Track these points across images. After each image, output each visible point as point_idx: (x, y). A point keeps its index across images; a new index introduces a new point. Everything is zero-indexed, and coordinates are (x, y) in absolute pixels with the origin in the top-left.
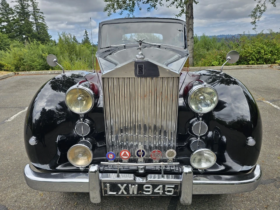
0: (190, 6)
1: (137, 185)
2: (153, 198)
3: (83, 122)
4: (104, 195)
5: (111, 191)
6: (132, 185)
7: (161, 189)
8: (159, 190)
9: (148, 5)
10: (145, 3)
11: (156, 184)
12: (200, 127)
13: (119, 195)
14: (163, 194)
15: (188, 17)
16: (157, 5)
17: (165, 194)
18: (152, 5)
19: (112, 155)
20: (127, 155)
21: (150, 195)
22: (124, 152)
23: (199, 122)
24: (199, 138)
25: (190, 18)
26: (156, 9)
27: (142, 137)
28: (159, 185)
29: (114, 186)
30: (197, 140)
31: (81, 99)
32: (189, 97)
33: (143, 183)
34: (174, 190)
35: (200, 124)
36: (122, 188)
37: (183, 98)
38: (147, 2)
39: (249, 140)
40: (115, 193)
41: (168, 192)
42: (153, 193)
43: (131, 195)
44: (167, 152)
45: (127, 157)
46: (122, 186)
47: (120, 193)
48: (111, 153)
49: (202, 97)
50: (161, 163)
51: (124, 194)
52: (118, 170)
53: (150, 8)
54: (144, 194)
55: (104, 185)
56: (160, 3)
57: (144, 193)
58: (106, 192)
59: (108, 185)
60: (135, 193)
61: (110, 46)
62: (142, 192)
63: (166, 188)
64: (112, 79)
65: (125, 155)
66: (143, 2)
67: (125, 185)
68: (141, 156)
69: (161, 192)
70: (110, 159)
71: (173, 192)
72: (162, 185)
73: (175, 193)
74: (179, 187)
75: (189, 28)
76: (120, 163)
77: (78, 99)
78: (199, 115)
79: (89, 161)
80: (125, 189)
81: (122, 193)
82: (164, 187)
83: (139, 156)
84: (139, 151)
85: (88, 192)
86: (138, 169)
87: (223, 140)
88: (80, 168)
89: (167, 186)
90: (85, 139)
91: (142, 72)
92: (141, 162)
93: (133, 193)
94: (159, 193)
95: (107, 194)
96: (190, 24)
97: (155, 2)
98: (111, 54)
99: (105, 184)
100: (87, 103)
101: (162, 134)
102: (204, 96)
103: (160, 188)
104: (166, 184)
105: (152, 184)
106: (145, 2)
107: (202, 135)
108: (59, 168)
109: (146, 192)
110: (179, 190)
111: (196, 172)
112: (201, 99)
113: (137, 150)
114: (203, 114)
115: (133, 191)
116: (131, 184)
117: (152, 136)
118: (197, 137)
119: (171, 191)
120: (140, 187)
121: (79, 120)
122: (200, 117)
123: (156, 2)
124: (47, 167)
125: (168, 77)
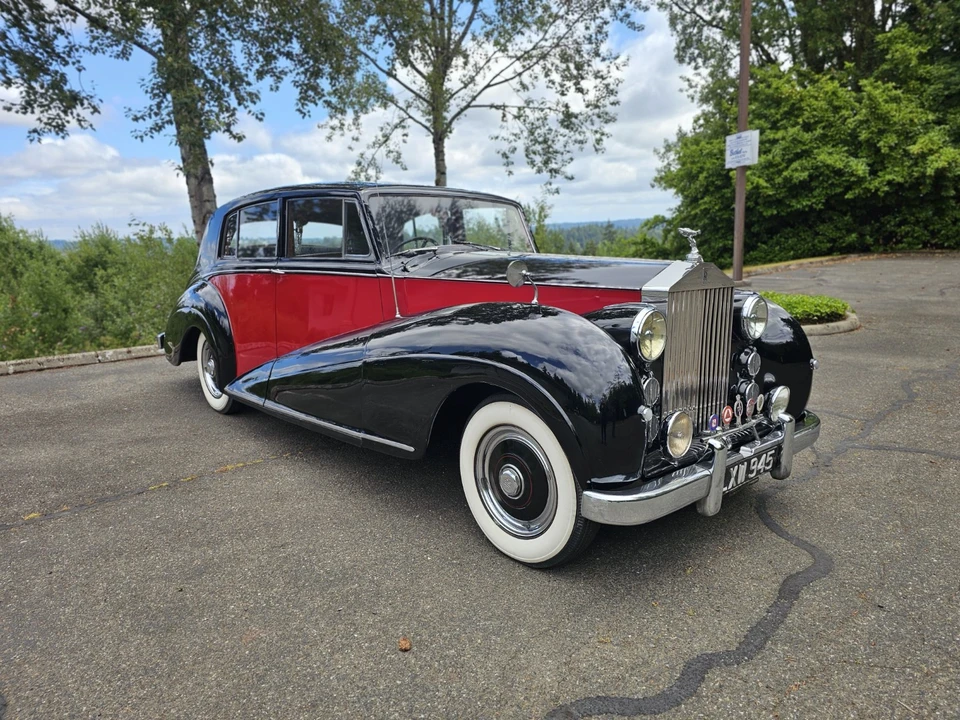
1: (746, 463)
2: (755, 483)
8: (761, 464)
10: (17, 112)
11: (761, 453)
12: (754, 362)
13: (729, 490)
15: (196, 177)
16: (68, 122)
17: (765, 470)
18: (45, 120)
20: (730, 414)
21: (753, 477)
22: (727, 410)
24: (753, 381)
25: (202, 179)
31: (650, 334)
34: (773, 458)
40: (726, 488)
42: (757, 472)
43: (739, 484)
46: (733, 470)
47: (730, 486)
48: (714, 417)
51: (733, 487)
53: (39, 131)
54: (750, 478)
60: (743, 479)
62: (748, 475)
63: (768, 456)
66: (4, 104)
67: (737, 467)
69: (763, 467)
70: (713, 429)
71: (772, 462)
74: (777, 451)
77: (646, 333)
78: (753, 340)
84: (738, 405)
93: (741, 481)
96: (205, 198)
97: (62, 115)
103: (763, 461)
105: (758, 455)
107: (757, 373)
109: (751, 474)
114: (756, 340)
115: (741, 477)
120: (749, 464)
122: (755, 344)
123: (65, 112)
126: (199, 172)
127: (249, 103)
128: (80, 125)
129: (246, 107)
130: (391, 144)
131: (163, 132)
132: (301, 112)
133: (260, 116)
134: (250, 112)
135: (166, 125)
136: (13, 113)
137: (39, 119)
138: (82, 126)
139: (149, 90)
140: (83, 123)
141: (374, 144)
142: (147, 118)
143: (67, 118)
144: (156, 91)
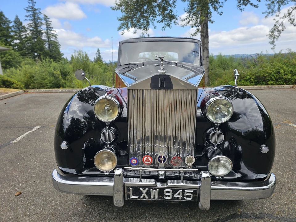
0: (205, 26)
1: (158, 190)
2: (173, 203)
3: (109, 130)
4: (126, 199)
5: (133, 195)
6: (153, 190)
7: (181, 194)
8: (179, 195)
9: (163, 24)
10: (160, 23)
11: (176, 188)
12: (217, 137)
13: (141, 199)
14: (182, 199)
15: (203, 37)
16: (171, 24)
17: (185, 199)
18: (166, 24)
19: (135, 160)
20: (149, 160)
21: (170, 199)
22: (147, 157)
23: (216, 131)
24: (216, 147)
25: (205, 37)
26: (171, 28)
27: (162, 147)
28: (179, 190)
29: (137, 190)
30: (214, 149)
31: (108, 109)
32: (206, 109)
33: (164, 188)
34: (193, 195)
35: (217, 133)
36: (144, 192)
37: (200, 110)
38: (161, 21)
39: (262, 148)
40: (137, 197)
41: (187, 198)
42: (173, 198)
43: (152, 199)
44: (186, 158)
45: (149, 162)
46: (144, 190)
47: (141, 197)
48: (134, 159)
49: (218, 108)
50: (181, 169)
51: (145, 199)
52: (140, 175)
53: (164, 27)
54: (164, 199)
55: (127, 189)
56: (175, 23)
57: (165, 197)
58: (128, 196)
59: (131, 188)
60: (156, 197)
61: (130, 63)
62: (163, 197)
63: (185, 193)
64: (137, 90)
65: (147, 160)
66: (157, 21)
67: (147, 189)
68: (163, 161)
69: (180, 197)
70: (133, 164)
71: (192, 197)
72: (182, 190)
73: (194, 198)
74: (198, 192)
75: (204, 47)
76: (142, 168)
77: (106, 108)
78: (216, 125)
79: (114, 166)
80: (147, 193)
81: (144, 197)
82: (183, 191)
83: (161, 162)
84: (161, 157)
85: (112, 195)
86: (159, 175)
87: (239, 149)
88: (105, 173)
89: (186, 191)
90: (110, 146)
91: (164, 85)
92: (162, 168)
93: (154, 198)
94: (178, 198)
95: (129, 198)
96: (205, 43)
97: (169, 22)
98: (130, 70)
99: (128, 187)
100: (113, 112)
101: (181, 145)
102: (220, 108)
103: (179, 193)
104: (185, 189)
105: (172, 188)
106: (159, 21)
107: (219, 144)
108: (85, 172)
109: (166, 197)
110: (198, 195)
111: (214, 179)
112: (218, 110)
113: (159, 156)
114: (219, 124)
115: (154, 195)
116: (152, 188)
117: (171, 147)
118: (214, 146)
119: (190, 196)
120: (161, 191)
121: (105, 128)
122: (217, 126)
123: (170, 21)
124: (73, 171)
125: (187, 90)
126: (204, 35)
127: (217, 9)
128: (175, 24)
129: (217, 11)
130: (291, 17)
131: (190, 23)
132: (241, 9)
133: (221, 14)
134: (218, 12)
135: (190, 21)
136: (158, 23)
137: (165, 24)
138: (176, 25)
139: (186, 11)
140: (176, 23)
141: (283, 17)
142: (185, 20)
143: (171, 23)
144: (188, 11)
